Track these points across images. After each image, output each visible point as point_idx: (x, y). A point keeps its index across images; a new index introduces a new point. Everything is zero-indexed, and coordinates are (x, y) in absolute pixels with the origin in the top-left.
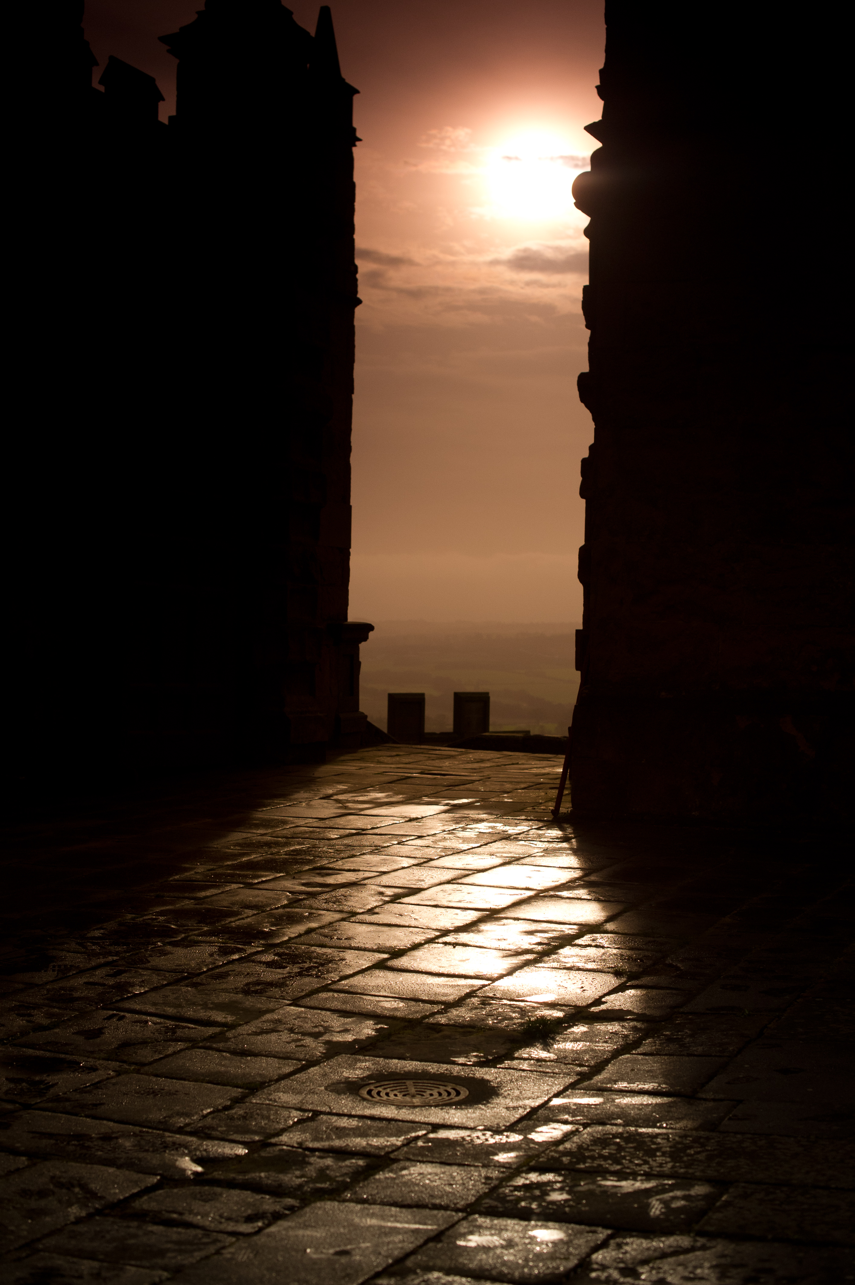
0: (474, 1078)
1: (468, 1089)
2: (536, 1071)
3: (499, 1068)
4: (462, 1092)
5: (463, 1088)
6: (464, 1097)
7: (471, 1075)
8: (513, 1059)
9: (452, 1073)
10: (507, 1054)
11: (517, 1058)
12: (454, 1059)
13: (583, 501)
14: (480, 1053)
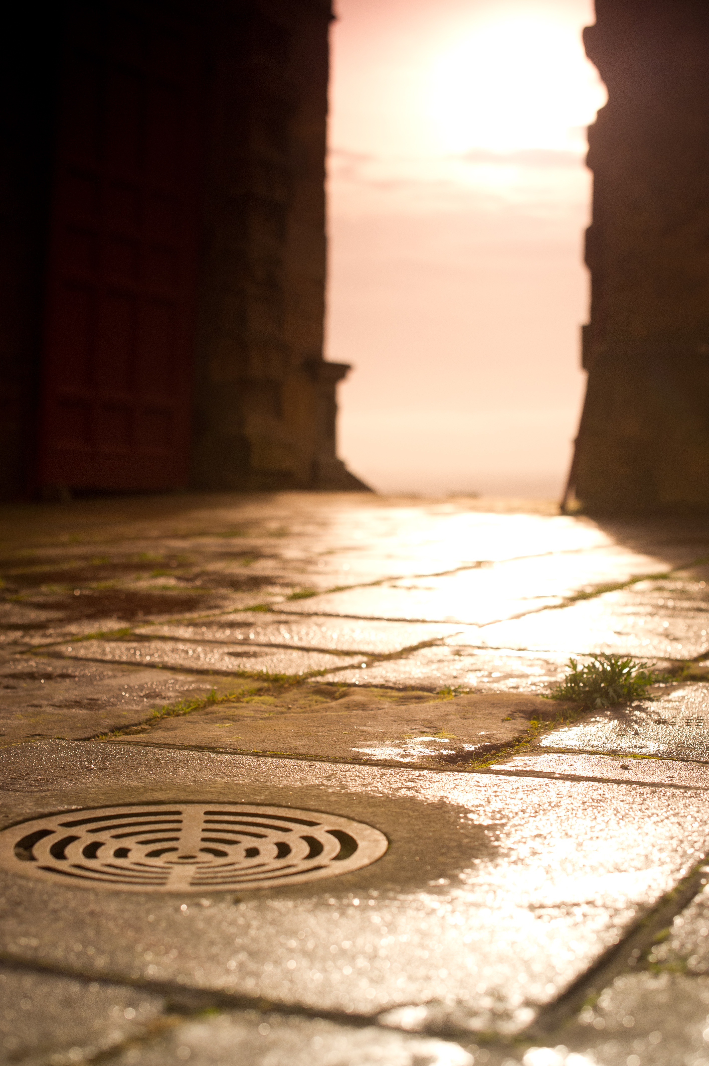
0: (412, 799)
1: (386, 834)
2: (618, 782)
3: (497, 773)
4: (361, 844)
5: (369, 831)
6: (366, 861)
7: (403, 792)
8: (539, 750)
9: (343, 787)
10: (518, 740)
11: (549, 750)
12: (360, 750)
14: (442, 737)
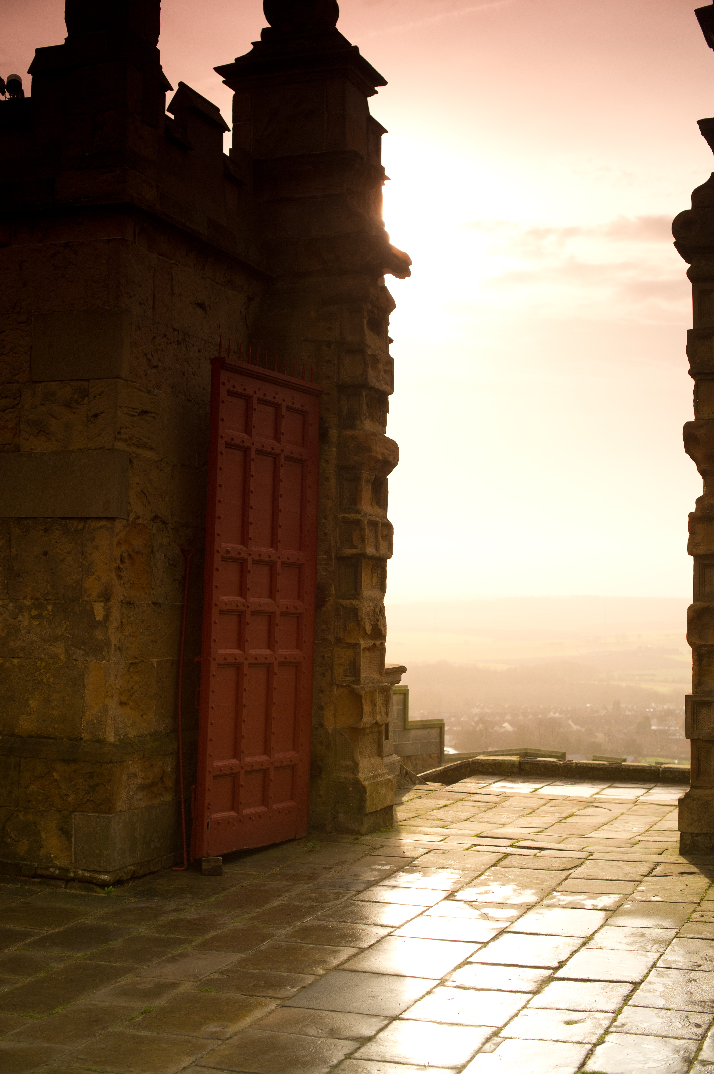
13: (692, 558)
